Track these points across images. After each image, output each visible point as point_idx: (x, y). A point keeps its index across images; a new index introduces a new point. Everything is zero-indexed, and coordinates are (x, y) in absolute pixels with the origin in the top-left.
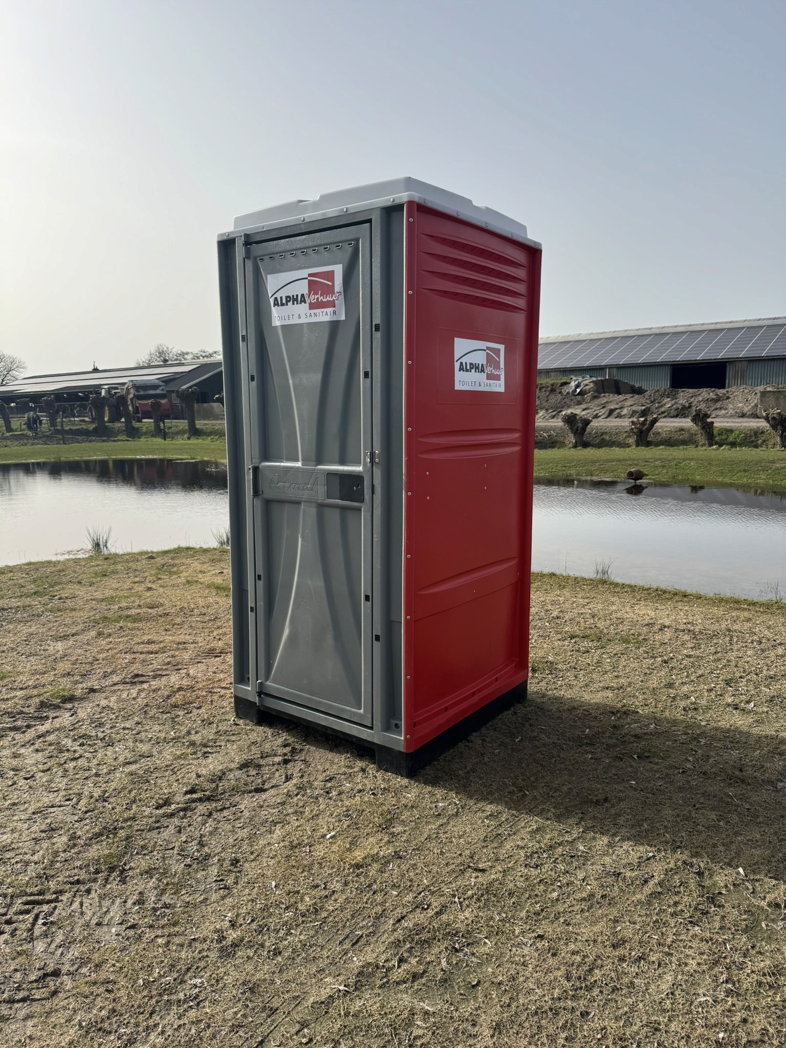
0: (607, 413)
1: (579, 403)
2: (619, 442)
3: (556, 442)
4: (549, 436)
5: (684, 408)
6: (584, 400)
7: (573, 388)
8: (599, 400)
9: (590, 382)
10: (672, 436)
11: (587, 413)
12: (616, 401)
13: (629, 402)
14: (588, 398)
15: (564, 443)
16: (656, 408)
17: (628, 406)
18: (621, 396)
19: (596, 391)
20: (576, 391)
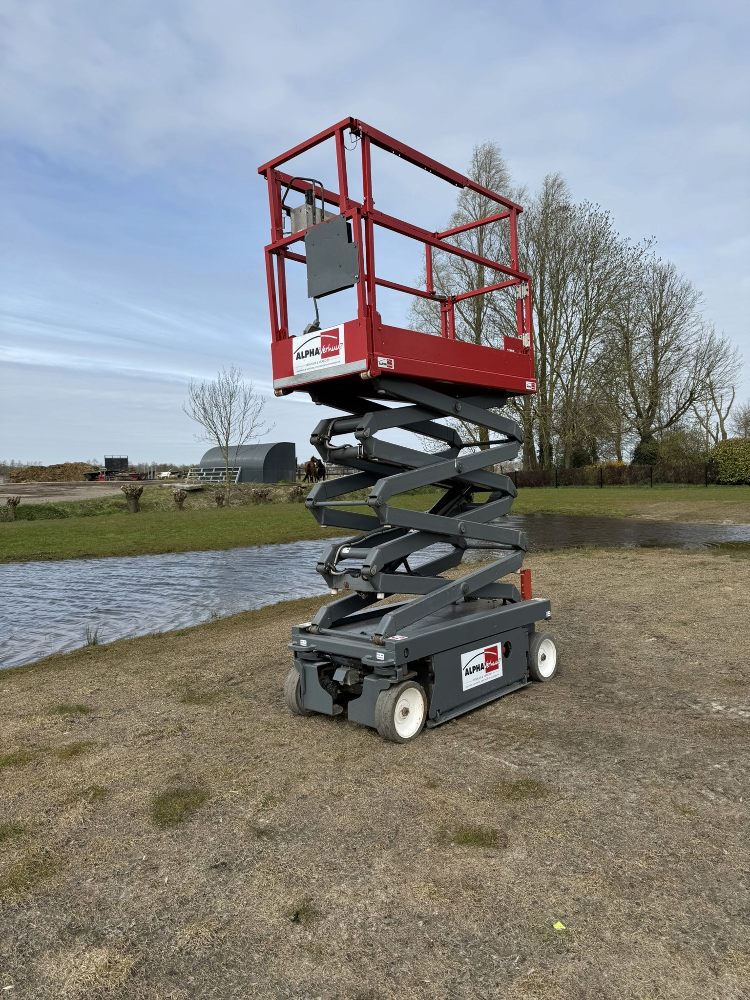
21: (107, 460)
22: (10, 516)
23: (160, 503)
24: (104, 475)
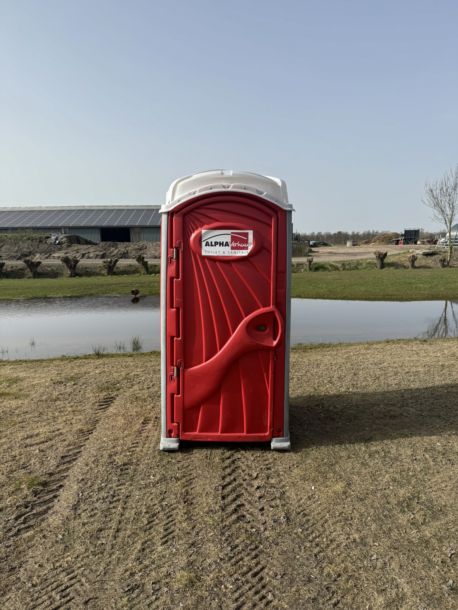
0: (81, 256)
1: (60, 250)
2: (97, 273)
3: (58, 273)
6: (62, 248)
7: (54, 240)
8: (72, 248)
9: (64, 237)
10: (126, 269)
11: (70, 256)
12: (83, 248)
13: (91, 250)
14: (65, 246)
15: (63, 274)
16: (109, 253)
17: (92, 252)
18: (84, 246)
19: (69, 243)
20: (56, 242)
21: (405, 231)
22: (308, 269)
23: (399, 262)
24: (402, 241)
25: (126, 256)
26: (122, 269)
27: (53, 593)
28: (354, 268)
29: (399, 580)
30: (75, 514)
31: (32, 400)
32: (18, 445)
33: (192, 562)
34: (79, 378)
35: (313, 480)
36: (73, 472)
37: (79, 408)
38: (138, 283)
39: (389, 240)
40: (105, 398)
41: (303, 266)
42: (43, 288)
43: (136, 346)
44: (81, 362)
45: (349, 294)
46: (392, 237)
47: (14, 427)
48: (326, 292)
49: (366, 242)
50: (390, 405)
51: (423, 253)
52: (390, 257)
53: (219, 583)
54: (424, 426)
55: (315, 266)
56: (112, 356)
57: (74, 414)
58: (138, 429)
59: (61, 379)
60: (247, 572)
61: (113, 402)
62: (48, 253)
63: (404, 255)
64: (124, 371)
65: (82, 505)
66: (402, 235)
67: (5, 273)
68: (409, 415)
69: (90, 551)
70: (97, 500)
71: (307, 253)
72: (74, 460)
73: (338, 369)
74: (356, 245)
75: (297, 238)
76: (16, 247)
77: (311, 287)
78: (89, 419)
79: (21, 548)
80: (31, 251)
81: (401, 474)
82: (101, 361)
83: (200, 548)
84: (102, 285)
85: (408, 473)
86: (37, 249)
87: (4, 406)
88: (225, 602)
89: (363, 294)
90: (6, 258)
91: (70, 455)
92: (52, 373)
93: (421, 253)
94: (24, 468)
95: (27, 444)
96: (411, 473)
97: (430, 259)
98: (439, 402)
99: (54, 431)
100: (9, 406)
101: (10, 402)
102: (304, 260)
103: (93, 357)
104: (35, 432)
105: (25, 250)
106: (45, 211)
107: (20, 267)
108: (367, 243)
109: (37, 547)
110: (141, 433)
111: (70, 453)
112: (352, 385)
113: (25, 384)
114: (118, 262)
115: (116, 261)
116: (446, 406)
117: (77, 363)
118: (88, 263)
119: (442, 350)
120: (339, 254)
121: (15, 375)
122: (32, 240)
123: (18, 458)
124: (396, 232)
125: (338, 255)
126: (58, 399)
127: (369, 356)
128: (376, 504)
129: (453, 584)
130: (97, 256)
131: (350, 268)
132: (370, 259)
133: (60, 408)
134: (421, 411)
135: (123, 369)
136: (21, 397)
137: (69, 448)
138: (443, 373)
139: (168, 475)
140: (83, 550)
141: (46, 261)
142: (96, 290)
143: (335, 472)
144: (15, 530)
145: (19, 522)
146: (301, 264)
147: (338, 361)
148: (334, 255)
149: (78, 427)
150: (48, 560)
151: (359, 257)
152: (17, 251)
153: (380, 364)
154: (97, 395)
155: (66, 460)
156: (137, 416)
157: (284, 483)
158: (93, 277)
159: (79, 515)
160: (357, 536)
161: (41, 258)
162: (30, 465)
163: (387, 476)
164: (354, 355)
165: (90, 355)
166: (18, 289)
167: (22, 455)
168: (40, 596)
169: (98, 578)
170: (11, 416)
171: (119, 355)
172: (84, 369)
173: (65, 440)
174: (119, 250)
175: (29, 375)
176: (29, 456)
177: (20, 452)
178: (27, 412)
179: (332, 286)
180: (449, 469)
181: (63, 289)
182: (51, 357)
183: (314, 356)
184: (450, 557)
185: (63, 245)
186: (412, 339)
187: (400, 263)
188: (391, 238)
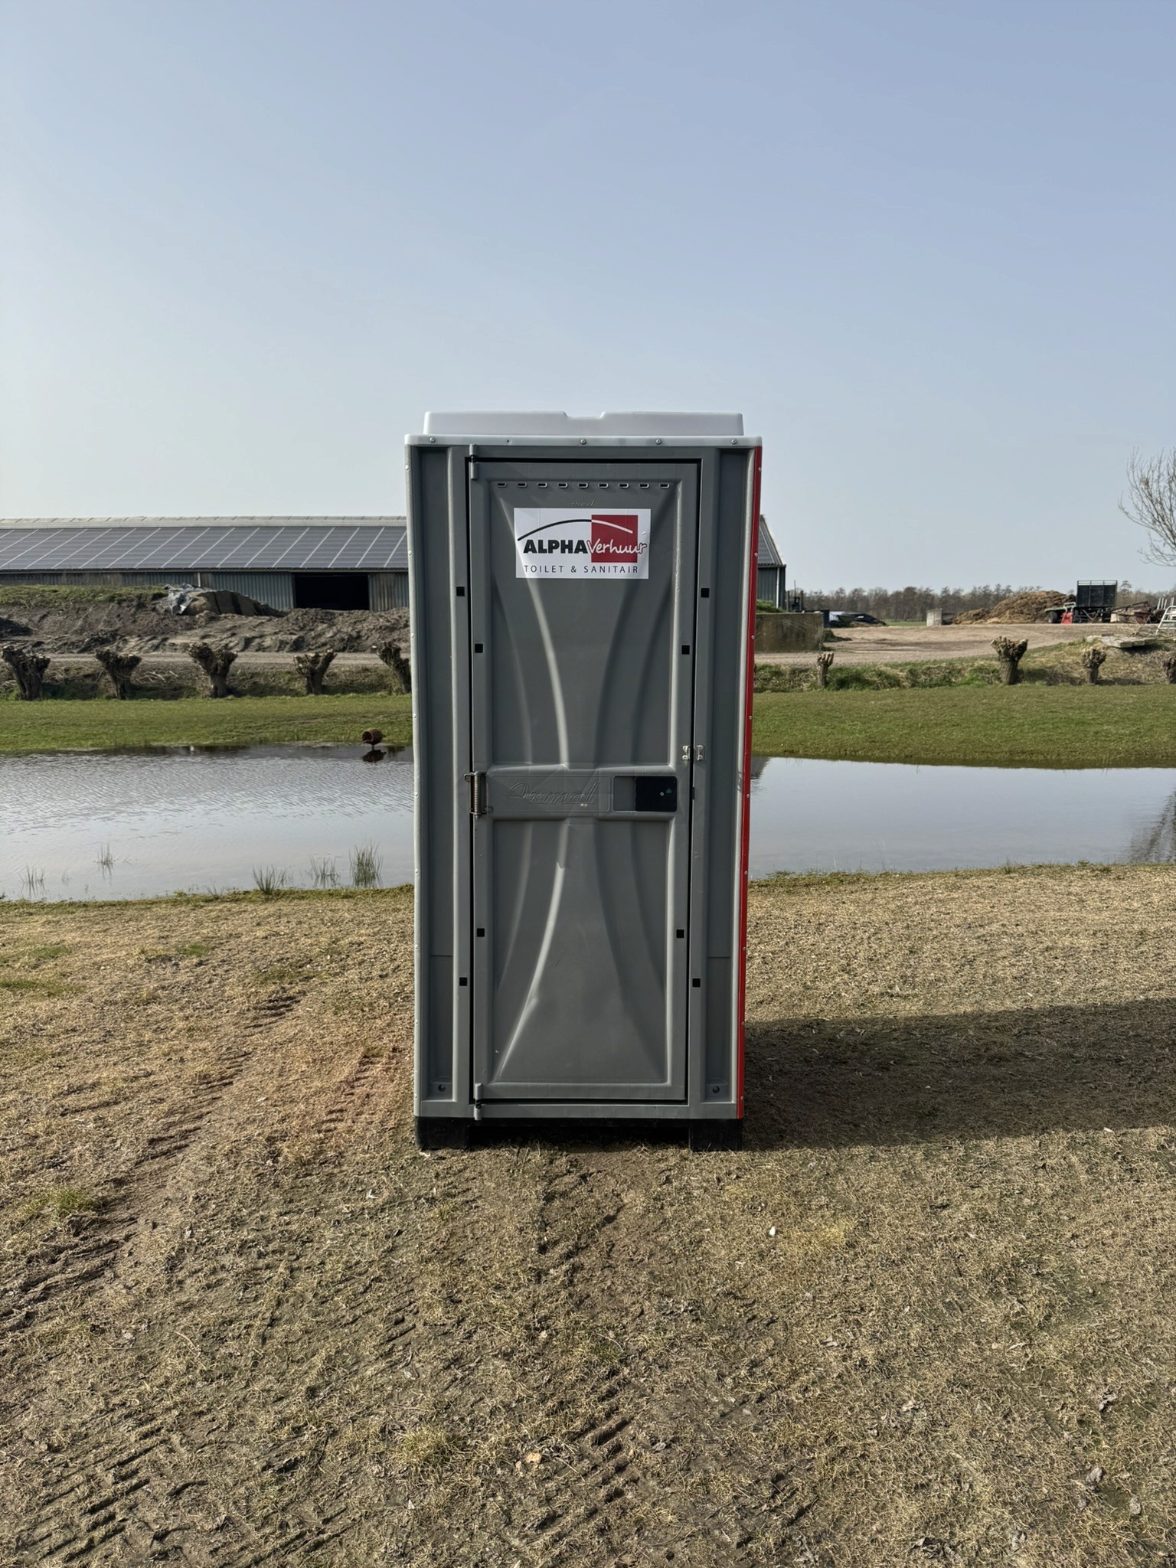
0: (242, 643)
1: (189, 627)
2: (281, 688)
3: (181, 688)
4: (168, 679)
5: (351, 639)
6: (195, 623)
7: (175, 604)
8: (219, 623)
9: (199, 595)
10: (355, 678)
11: (213, 643)
12: (248, 624)
13: (268, 629)
14: (202, 619)
15: (195, 689)
16: (313, 638)
17: (270, 634)
18: (251, 618)
19: (211, 610)
20: (180, 608)
21: (1080, 588)
22: (819, 682)
23: (1059, 669)
24: (1071, 614)
25: (356, 644)
26: (343, 677)
27: (98, 1470)
28: (939, 682)
29: (965, 1464)
30: (169, 1282)
31: (90, 1000)
32: (44, 1110)
33: (449, 1405)
34: (213, 948)
35: (775, 1212)
36: (175, 1178)
37: (205, 1022)
38: (381, 713)
39: (1038, 610)
40: (272, 998)
41: (807, 676)
42: (141, 723)
43: (365, 872)
44: (221, 910)
45: (922, 749)
46: (1045, 602)
47: (39, 1065)
48: (860, 742)
49: (978, 614)
50: (994, 1030)
51: (1122, 644)
52: (1036, 655)
53: (510, 1456)
54: (1075, 1085)
55: (839, 675)
56: (302, 895)
57: (191, 1036)
58: (346, 1077)
59: (168, 950)
60: (582, 1433)
61: (291, 1010)
62: (160, 635)
63: (1072, 649)
64: (326, 932)
65: (189, 1259)
66: (1072, 598)
67: (48, 684)
68: (1040, 1055)
69: (198, 1371)
70: (227, 1250)
71: (818, 642)
72: (180, 1148)
73: (869, 938)
74: (949, 623)
75: (798, 602)
76: (78, 618)
77: (823, 729)
78: (228, 1049)
79: (30, 1359)
80: (117, 630)
81: (1000, 1203)
82: (271, 908)
83: (472, 1371)
84: (291, 719)
85: (1021, 1200)
86: (132, 626)
87: (20, 1014)
88: (521, 1503)
89: (959, 748)
90: (53, 648)
91: (171, 1137)
92: (146, 934)
93: (1116, 644)
94: (54, 1166)
95: (66, 1106)
96: (1027, 1201)
97: (1140, 662)
98: (1122, 1026)
99: (136, 1078)
100: (30, 1012)
101: (35, 1004)
102: (809, 659)
103: (254, 898)
104: (89, 1078)
105: (101, 627)
106: (155, 528)
107: (88, 671)
108: (979, 617)
109: (69, 1356)
110: (353, 1087)
111: (173, 1132)
112: (902, 977)
113: (76, 961)
114: (334, 661)
115: (330, 658)
116: (1137, 1035)
117: (211, 911)
118: (258, 661)
119: (1144, 894)
120: (905, 645)
121: (55, 939)
122: (119, 603)
123: (41, 1140)
124: (1055, 590)
125: (900, 648)
126: (153, 999)
127: (953, 906)
128: (930, 1276)
129: (1101, 1477)
130: (281, 646)
131: (931, 680)
132: (983, 658)
133: (157, 1022)
134: (1074, 1045)
135: (324, 929)
136: (64, 993)
137: (171, 1119)
138: (1142, 953)
139: (411, 1190)
140: (182, 1368)
141: (154, 656)
142: (276, 730)
143: (832, 1195)
144: (18, 1316)
145: (30, 1296)
146: (801, 671)
147: (874, 918)
148: (889, 647)
149: (198, 1069)
150: (93, 1388)
151: (955, 654)
152: (81, 631)
153: (981, 926)
154: (253, 990)
155: (159, 1148)
156: (347, 1044)
157: (700, 1218)
158: (269, 697)
159: (180, 1282)
160: (869, 1352)
161: (141, 648)
162: (71, 1158)
163: (964, 1208)
164: (916, 903)
165: (246, 893)
166: (80, 725)
167: (53, 1133)
168: (66, 1474)
169: (212, 1437)
170: (35, 1039)
171: (318, 895)
172: (226, 928)
173: (161, 1100)
174: (339, 631)
175: (88, 940)
176: (72, 1136)
177: (49, 1127)
178: (74, 1030)
179: (877, 726)
180: (1128, 1193)
181: (193, 727)
182: (150, 896)
183: (812, 905)
184: (1103, 1411)
185: (197, 616)
186: (1073, 864)
187: (1060, 671)
188: (1042, 605)
